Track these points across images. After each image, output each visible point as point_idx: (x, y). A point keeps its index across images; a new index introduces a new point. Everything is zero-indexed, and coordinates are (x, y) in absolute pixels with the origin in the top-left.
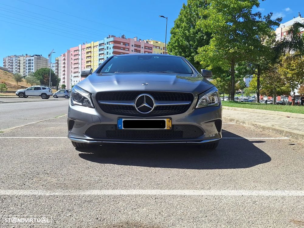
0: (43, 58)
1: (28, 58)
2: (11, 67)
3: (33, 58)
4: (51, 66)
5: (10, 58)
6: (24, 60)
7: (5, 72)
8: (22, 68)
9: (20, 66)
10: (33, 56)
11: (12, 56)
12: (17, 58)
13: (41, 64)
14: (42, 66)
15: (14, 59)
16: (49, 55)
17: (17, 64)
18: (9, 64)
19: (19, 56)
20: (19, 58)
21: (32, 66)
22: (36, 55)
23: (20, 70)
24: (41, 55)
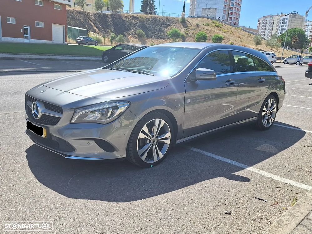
0: (299, 16)
1: (282, 18)
2: (264, 28)
3: (288, 17)
4: (308, 25)
5: (264, 19)
6: (278, 20)
7: (250, 34)
8: (274, 28)
9: (273, 26)
10: (288, 15)
11: (267, 16)
12: (271, 18)
13: (295, 23)
14: (296, 25)
15: (268, 19)
16: (307, 12)
17: (270, 24)
18: (263, 24)
19: (273, 16)
20: (273, 18)
21: (286, 26)
22: (292, 13)
23: (272, 30)
24: (297, 13)
